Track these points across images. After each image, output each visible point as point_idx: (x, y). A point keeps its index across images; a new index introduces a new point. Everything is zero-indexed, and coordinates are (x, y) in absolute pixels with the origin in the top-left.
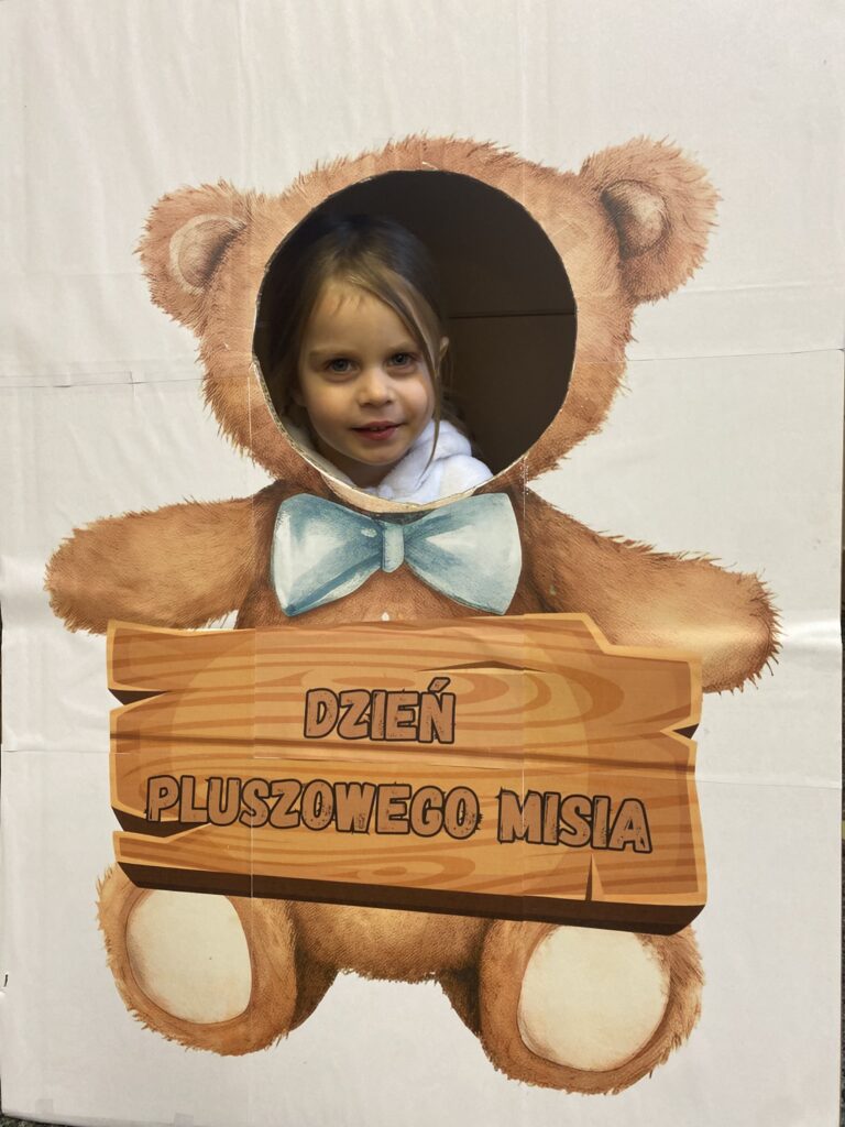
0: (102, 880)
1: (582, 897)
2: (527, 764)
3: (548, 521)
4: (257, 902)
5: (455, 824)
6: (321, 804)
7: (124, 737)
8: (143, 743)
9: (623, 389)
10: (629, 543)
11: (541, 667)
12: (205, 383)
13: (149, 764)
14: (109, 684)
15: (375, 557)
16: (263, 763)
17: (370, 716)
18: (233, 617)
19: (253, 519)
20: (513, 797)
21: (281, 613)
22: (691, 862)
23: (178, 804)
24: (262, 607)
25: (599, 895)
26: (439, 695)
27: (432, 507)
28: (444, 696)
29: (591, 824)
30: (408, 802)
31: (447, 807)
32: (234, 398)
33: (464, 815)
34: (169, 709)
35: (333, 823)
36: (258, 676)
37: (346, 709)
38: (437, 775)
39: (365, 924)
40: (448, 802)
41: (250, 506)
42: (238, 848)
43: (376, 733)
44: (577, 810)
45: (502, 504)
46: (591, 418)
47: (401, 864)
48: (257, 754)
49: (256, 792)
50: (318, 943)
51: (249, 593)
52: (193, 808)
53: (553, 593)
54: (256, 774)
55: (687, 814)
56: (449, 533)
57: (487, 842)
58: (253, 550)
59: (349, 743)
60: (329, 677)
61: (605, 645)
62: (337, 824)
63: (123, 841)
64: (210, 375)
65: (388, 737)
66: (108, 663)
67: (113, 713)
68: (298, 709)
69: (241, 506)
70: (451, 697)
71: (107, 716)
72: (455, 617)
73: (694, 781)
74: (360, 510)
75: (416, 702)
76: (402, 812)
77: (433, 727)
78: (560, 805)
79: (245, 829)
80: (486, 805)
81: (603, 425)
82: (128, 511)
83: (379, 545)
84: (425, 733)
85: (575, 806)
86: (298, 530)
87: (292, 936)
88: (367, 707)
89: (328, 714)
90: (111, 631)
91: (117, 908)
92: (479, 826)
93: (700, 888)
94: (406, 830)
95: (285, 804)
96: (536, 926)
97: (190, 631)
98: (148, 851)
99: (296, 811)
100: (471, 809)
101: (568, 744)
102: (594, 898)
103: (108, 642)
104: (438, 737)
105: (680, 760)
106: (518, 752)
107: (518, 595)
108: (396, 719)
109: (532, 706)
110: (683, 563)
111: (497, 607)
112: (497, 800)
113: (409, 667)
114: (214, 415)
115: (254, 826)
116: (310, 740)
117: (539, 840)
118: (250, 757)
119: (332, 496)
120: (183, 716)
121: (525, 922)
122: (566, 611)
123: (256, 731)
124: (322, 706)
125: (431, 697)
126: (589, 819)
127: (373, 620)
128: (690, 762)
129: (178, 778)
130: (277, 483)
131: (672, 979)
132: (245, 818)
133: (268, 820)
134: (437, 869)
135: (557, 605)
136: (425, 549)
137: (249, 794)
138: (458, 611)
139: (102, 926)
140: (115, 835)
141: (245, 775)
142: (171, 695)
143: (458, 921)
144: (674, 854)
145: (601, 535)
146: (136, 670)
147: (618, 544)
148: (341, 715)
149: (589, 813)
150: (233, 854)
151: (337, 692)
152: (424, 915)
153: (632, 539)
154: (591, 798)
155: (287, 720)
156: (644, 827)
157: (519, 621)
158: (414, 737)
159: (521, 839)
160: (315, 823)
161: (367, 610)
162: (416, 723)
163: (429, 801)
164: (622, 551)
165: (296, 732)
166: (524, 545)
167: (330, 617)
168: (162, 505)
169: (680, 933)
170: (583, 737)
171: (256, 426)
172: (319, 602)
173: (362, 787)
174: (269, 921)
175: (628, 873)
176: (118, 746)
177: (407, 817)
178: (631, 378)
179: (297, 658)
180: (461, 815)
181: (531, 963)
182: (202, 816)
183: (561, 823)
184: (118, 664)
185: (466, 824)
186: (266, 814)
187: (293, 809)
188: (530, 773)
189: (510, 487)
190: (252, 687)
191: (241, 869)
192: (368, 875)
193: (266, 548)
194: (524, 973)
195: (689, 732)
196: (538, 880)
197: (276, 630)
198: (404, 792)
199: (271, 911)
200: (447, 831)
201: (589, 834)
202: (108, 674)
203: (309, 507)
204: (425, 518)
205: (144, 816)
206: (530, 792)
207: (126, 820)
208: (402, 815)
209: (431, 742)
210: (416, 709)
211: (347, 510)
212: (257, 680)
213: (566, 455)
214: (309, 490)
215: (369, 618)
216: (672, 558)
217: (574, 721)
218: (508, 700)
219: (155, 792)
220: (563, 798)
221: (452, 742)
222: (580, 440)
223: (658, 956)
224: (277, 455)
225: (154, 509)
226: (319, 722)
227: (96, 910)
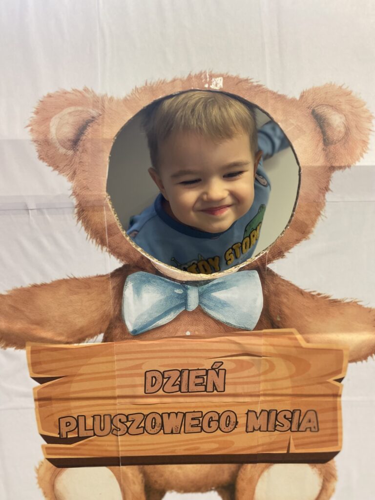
0: (38, 466)
1: (285, 452)
2: (262, 398)
3: (278, 284)
4: (123, 468)
5: (225, 427)
6: (155, 423)
7: (42, 400)
8: (53, 402)
9: (323, 217)
10: (319, 294)
11: (271, 355)
12: (76, 210)
13: (59, 412)
14: (30, 374)
15: (182, 303)
16: (123, 407)
17: (180, 382)
18: (101, 337)
19: (111, 285)
20: (254, 413)
21: (129, 334)
22: (336, 434)
23: (77, 429)
24: (117, 331)
25: (293, 450)
26: (217, 370)
27: (215, 278)
28: (220, 371)
29: (291, 422)
30: (201, 419)
31: (221, 419)
32: (96, 218)
33: (229, 423)
34: (66, 385)
35: (162, 431)
36: (116, 366)
37: (167, 379)
38: (216, 406)
39: (179, 471)
40: (222, 417)
41: (108, 279)
42: (112, 446)
43: (184, 389)
44: (285, 416)
45: (254, 276)
46: (304, 232)
47: (198, 445)
48: (118, 403)
49: (120, 420)
50: (156, 482)
51: (110, 324)
52: (85, 430)
53: (279, 319)
54: (119, 412)
55: (336, 415)
56: (225, 290)
57: (240, 433)
58: (112, 302)
59: (169, 394)
60: (158, 364)
61: (304, 344)
62: (164, 431)
63: (47, 448)
64: (79, 205)
65: (190, 391)
66: (29, 364)
67: (34, 389)
68: (141, 381)
69: (103, 279)
70: (224, 371)
71: (31, 391)
72: (226, 332)
73: (340, 401)
74: (174, 280)
75: (205, 374)
76: (198, 423)
77: (214, 385)
78: (277, 415)
79: (115, 437)
80: (240, 417)
81: (310, 236)
82: (32, 283)
83: (185, 298)
84: (210, 388)
85: (284, 414)
86: (137, 291)
87: (142, 480)
88: (178, 378)
89: (157, 382)
90: (29, 348)
91: (48, 478)
92: (237, 426)
93: (339, 444)
94: (200, 431)
95: (135, 424)
96: (263, 465)
97: (76, 345)
98: (62, 451)
99: (142, 427)
100: (233, 419)
101: (282, 389)
102: (290, 452)
103: (27, 354)
104: (216, 389)
105: (335, 392)
106: (258, 393)
107: (260, 321)
108: (194, 382)
109: (265, 373)
110: (344, 304)
111: (249, 327)
112: (246, 415)
113: (201, 357)
114: (83, 228)
115: (120, 435)
116: (147, 394)
117: (266, 430)
118: (115, 405)
119: (157, 272)
120: (75, 388)
121: (258, 464)
122: (284, 327)
123: (118, 392)
124: (154, 378)
125: (214, 371)
126: (290, 420)
127: (182, 335)
128: (339, 393)
129: (76, 417)
130: (124, 266)
131: (324, 481)
132: (115, 432)
133: (127, 432)
134: (214, 446)
135: (280, 325)
136: (210, 299)
137: (116, 421)
138: (228, 329)
139: (40, 487)
140: (43, 446)
141: (113, 413)
142: (68, 378)
143: (226, 466)
144: (329, 432)
145: (305, 291)
146: (45, 367)
147: (313, 296)
148: (165, 382)
149: (290, 417)
150: (109, 448)
151: (162, 371)
152: (209, 466)
153: (321, 292)
154: (292, 411)
155: (134, 386)
156: (315, 421)
157: (261, 333)
158: (204, 390)
159: (257, 430)
160: (152, 431)
161: (177, 330)
162: (205, 384)
163: (212, 417)
164: (315, 299)
165: (141, 391)
166: (264, 295)
167: (158, 334)
168: (54, 279)
169: (329, 462)
170: (290, 385)
171: (110, 235)
172: (150, 327)
173: (177, 414)
174: (130, 475)
175: (307, 440)
176: (39, 405)
177: (200, 425)
178: (327, 211)
179: (139, 356)
180: (228, 422)
181: (260, 480)
182: (91, 433)
183: (277, 422)
184: (34, 365)
185: (230, 426)
186: (126, 429)
187: (140, 426)
188: (263, 402)
189: (258, 267)
190: (114, 371)
191: (115, 455)
192: (180, 451)
193: (119, 301)
194: (256, 484)
195: (340, 380)
196: (265, 446)
197: (126, 342)
198: (199, 415)
199: (131, 471)
200: (221, 430)
201: (290, 426)
202: (29, 369)
203: (144, 279)
204: (210, 284)
205: (58, 436)
206: (262, 410)
207: (48, 439)
208: (198, 425)
209: (213, 391)
210: (205, 377)
211: (167, 280)
212: (116, 368)
213: (290, 251)
214: (143, 269)
215: (179, 334)
216: (340, 301)
217: (286, 378)
218: (253, 371)
219: (63, 424)
220: (278, 411)
221: (224, 391)
222: (298, 243)
223: (317, 472)
224: (124, 251)
225: (48, 282)
226: (152, 386)
227: (36, 481)
